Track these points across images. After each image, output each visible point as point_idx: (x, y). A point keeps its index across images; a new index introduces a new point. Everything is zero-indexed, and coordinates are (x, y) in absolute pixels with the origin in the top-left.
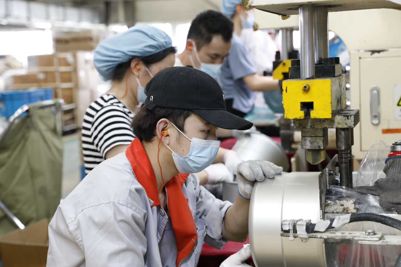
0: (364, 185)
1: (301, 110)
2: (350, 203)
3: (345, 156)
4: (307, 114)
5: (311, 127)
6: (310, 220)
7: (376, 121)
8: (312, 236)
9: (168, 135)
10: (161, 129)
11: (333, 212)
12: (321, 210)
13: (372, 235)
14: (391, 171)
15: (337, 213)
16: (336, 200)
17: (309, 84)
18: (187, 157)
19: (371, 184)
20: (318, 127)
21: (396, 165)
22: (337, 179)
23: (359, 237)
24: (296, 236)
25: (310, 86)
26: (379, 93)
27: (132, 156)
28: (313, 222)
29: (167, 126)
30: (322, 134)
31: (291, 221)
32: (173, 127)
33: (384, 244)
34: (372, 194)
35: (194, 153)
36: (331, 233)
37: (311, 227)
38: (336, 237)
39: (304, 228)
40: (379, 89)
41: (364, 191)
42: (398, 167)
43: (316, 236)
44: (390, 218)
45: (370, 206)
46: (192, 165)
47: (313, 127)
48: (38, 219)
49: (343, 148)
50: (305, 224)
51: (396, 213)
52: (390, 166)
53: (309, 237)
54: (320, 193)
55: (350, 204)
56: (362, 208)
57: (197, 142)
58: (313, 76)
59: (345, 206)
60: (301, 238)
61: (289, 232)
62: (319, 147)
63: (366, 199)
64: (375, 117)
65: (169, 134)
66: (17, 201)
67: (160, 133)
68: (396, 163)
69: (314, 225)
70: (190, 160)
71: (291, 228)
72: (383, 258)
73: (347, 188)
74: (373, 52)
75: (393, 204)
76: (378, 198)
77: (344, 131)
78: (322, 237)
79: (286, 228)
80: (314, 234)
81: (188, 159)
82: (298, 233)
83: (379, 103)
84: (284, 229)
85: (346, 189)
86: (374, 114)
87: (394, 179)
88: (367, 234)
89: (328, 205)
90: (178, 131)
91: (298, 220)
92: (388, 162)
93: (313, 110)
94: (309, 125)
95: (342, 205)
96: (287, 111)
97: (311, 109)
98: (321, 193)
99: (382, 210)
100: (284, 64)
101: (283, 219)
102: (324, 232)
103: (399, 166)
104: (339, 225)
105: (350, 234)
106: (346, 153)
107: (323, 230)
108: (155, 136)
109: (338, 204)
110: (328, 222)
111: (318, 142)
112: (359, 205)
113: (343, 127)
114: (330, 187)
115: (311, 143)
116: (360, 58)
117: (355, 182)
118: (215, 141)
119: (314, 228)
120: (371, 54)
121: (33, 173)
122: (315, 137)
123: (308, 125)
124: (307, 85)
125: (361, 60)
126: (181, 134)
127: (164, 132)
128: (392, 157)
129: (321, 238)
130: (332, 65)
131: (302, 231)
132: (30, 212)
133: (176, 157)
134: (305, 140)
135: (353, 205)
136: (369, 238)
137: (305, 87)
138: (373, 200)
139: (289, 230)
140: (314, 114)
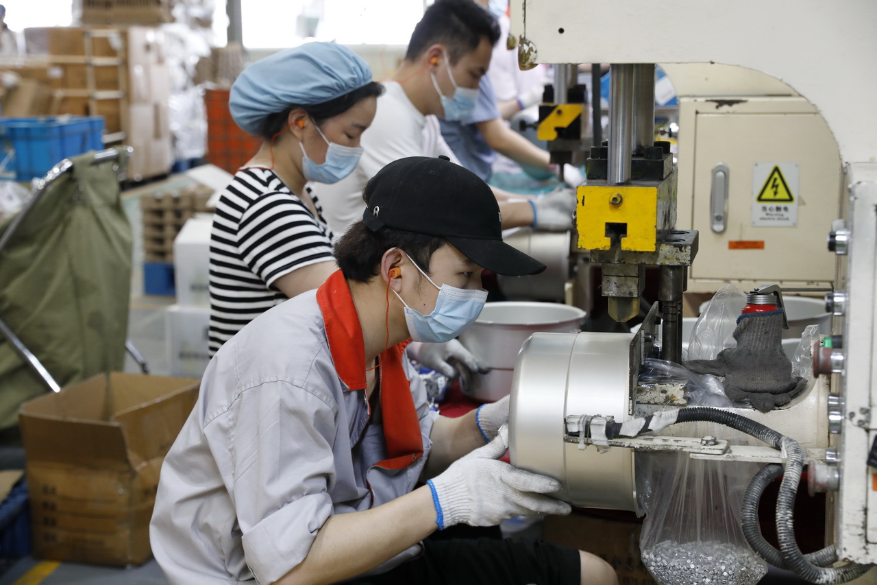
0: (700, 358)
1: (606, 236)
2: (678, 389)
3: (672, 311)
4: (616, 243)
5: (619, 261)
6: (613, 417)
7: (719, 227)
8: (615, 444)
9: (400, 277)
10: (388, 266)
11: (649, 403)
12: (631, 401)
13: (712, 445)
14: (746, 337)
15: (656, 404)
16: (655, 383)
17: (621, 193)
18: (430, 317)
19: (712, 357)
20: (630, 262)
21: (755, 327)
22: (656, 345)
23: (691, 447)
24: (589, 442)
25: (623, 196)
26: (726, 176)
27: (326, 300)
28: (617, 421)
29: (399, 261)
30: (637, 272)
31: (581, 417)
32: (410, 264)
33: (730, 460)
34: (713, 374)
35: (442, 311)
36: (646, 439)
37: (614, 429)
38: (655, 446)
39: (603, 430)
40: (728, 170)
41: (700, 368)
42: (758, 332)
43: (621, 443)
44: (741, 418)
45: (709, 394)
46: (437, 330)
47: (622, 262)
48: (86, 375)
49: (671, 298)
50: (605, 423)
51: (751, 406)
52: (745, 328)
53: (610, 445)
54: (630, 373)
55: (676, 391)
56: (696, 396)
57: (448, 291)
58: (629, 180)
59: (669, 393)
60: (597, 446)
61: (578, 436)
62: (631, 293)
63: (703, 382)
64: (719, 218)
65: (402, 274)
66: (49, 338)
67: (387, 272)
68: (755, 323)
69: (620, 425)
70: (435, 321)
71: (582, 429)
72: (725, 477)
73: (674, 363)
74: (721, 103)
75: (746, 391)
76: (722, 379)
77: (674, 270)
78: (632, 446)
79: (573, 429)
80: (619, 440)
81: (431, 319)
82: (593, 437)
83: (726, 195)
84: (570, 431)
85: (671, 365)
86: (716, 214)
87: (749, 351)
88: (704, 442)
89: (640, 391)
90: (419, 270)
91: (593, 415)
92: (742, 323)
93: (626, 236)
94: (616, 259)
95: (664, 392)
96: (584, 236)
97: (622, 235)
98: (632, 373)
99: (728, 401)
100: (559, 112)
101: (568, 415)
102: (635, 437)
103: (758, 329)
104: (660, 427)
105: (677, 441)
106: (674, 305)
107: (633, 434)
108: (376, 275)
109: (658, 389)
110: (641, 422)
111: (630, 285)
112: (693, 393)
113: (672, 264)
114: (647, 362)
115: (618, 287)
116: (697, 113)
117: (686, 352)
118: (479, 291)
119: (619, 431)
120: (717, 107)
121: (79, 288)
122: (625, 276)
123: (614, 258)
124: (619, 195)
125: (699, 116)
126: (423, 277)
127: (394, 271)
128: (749, 314)
129: (629, 447)
130: (660, 160)
131: (599, 435)
132: (72, 360)
133: (410, 315)
134: (608, 281)
135: (683, 392)
136: (707, 449)
137: (615, 199)
138: (713, 384)
139: (579, 432)
140: (627, 244)
